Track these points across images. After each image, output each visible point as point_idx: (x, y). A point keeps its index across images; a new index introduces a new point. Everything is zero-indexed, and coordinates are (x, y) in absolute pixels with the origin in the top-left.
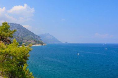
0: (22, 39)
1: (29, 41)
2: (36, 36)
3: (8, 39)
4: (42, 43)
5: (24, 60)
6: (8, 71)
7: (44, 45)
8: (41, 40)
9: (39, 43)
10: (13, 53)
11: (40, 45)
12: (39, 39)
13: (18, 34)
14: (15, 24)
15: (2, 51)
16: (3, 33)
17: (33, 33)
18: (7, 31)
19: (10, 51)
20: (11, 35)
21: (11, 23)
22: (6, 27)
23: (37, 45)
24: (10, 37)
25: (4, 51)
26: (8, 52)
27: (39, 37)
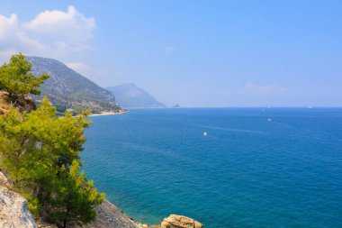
0: (66, 98)
1: (84, 104)
2: (102, 90)
3: (29, 97)
4: (117, 109)
5: (72, 151)
6: (30, 180)
7: (121, 112)
8: (114, 100)
9: (108, 107)
10: (41, 133)
11: (111, 113)
12: (109, 97)
13: (55, 85)
14: (45, 60)
15: (14, 128)
16: (13, 83)
17: (92, 83)
18: (25, 78)
19: (33, 128)
20: (34, 88)
21: (36, 58)
22: (21, 67)
23: (105, 114)
24: (33, 92)
25: (17, 128)
26: (28, 132)
27: (108, 93)
